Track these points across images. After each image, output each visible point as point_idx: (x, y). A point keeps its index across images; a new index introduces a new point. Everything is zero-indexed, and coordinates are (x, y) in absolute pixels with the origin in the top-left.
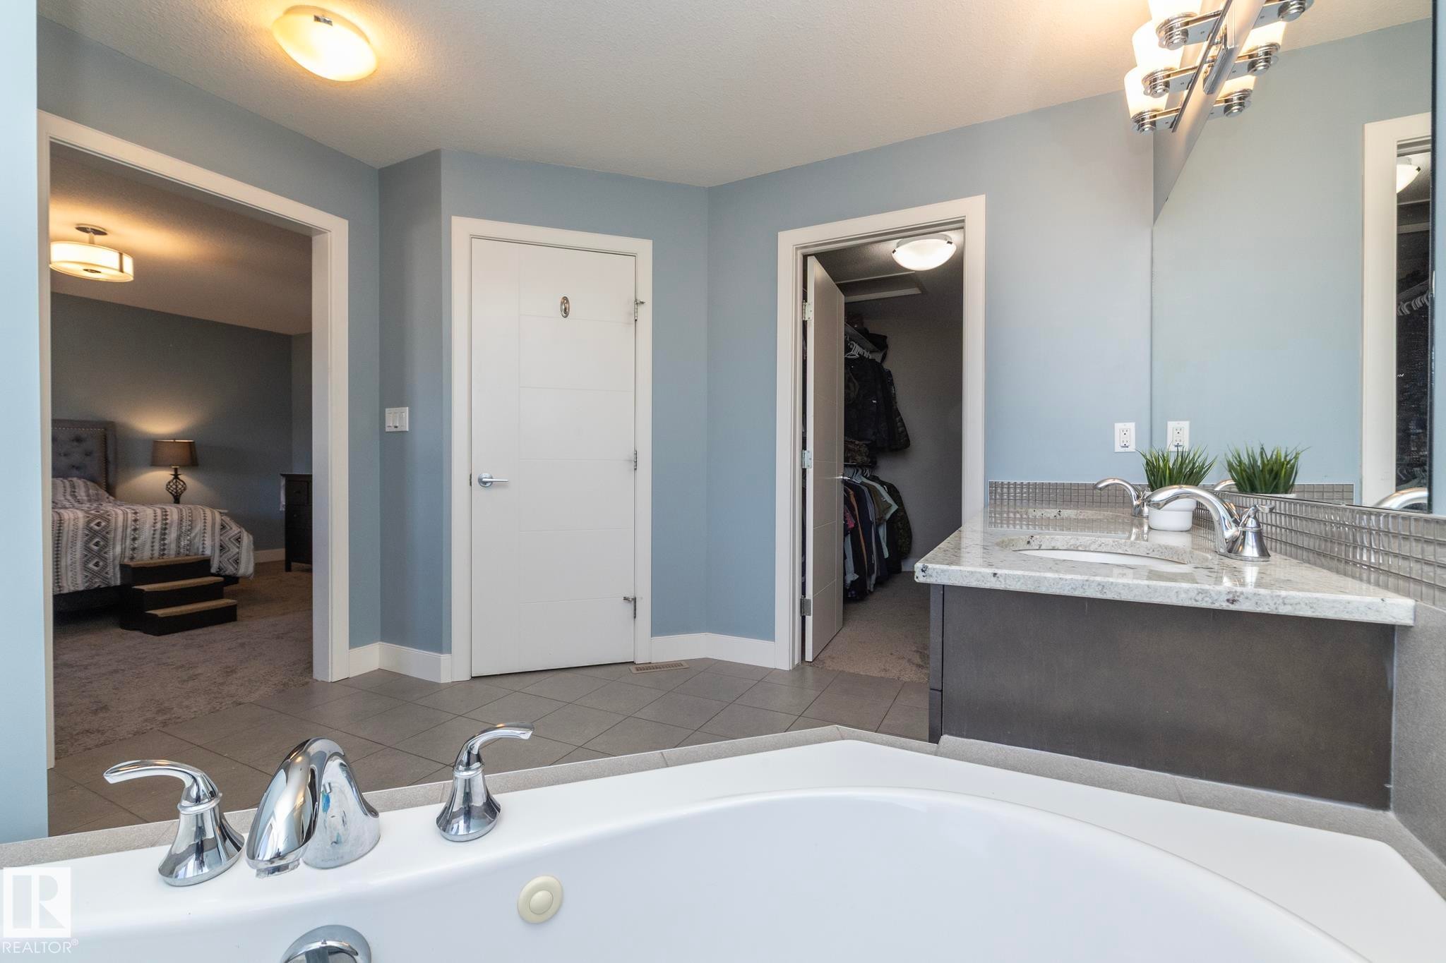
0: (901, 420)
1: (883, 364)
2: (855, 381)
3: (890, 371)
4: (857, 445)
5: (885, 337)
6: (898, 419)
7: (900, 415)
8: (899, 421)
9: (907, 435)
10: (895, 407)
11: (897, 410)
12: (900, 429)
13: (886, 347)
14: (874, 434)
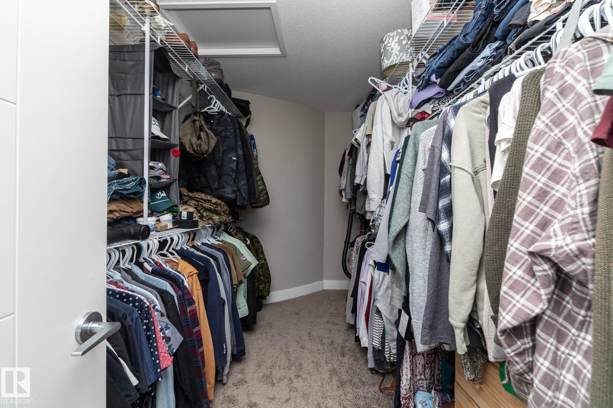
0: (262, 178)
1: (247, 129)
2: (209, 132)
3: (252, 135)
4: (214, 204)
5: (248, 103)
6: (258, 178)
7: (260, 174)
8: (260, 180)
9: (267, 193)
10: (256, 166)
11: (258, 169)
12: (261, 188)
13: (250, 113)
14: (233, 192)
